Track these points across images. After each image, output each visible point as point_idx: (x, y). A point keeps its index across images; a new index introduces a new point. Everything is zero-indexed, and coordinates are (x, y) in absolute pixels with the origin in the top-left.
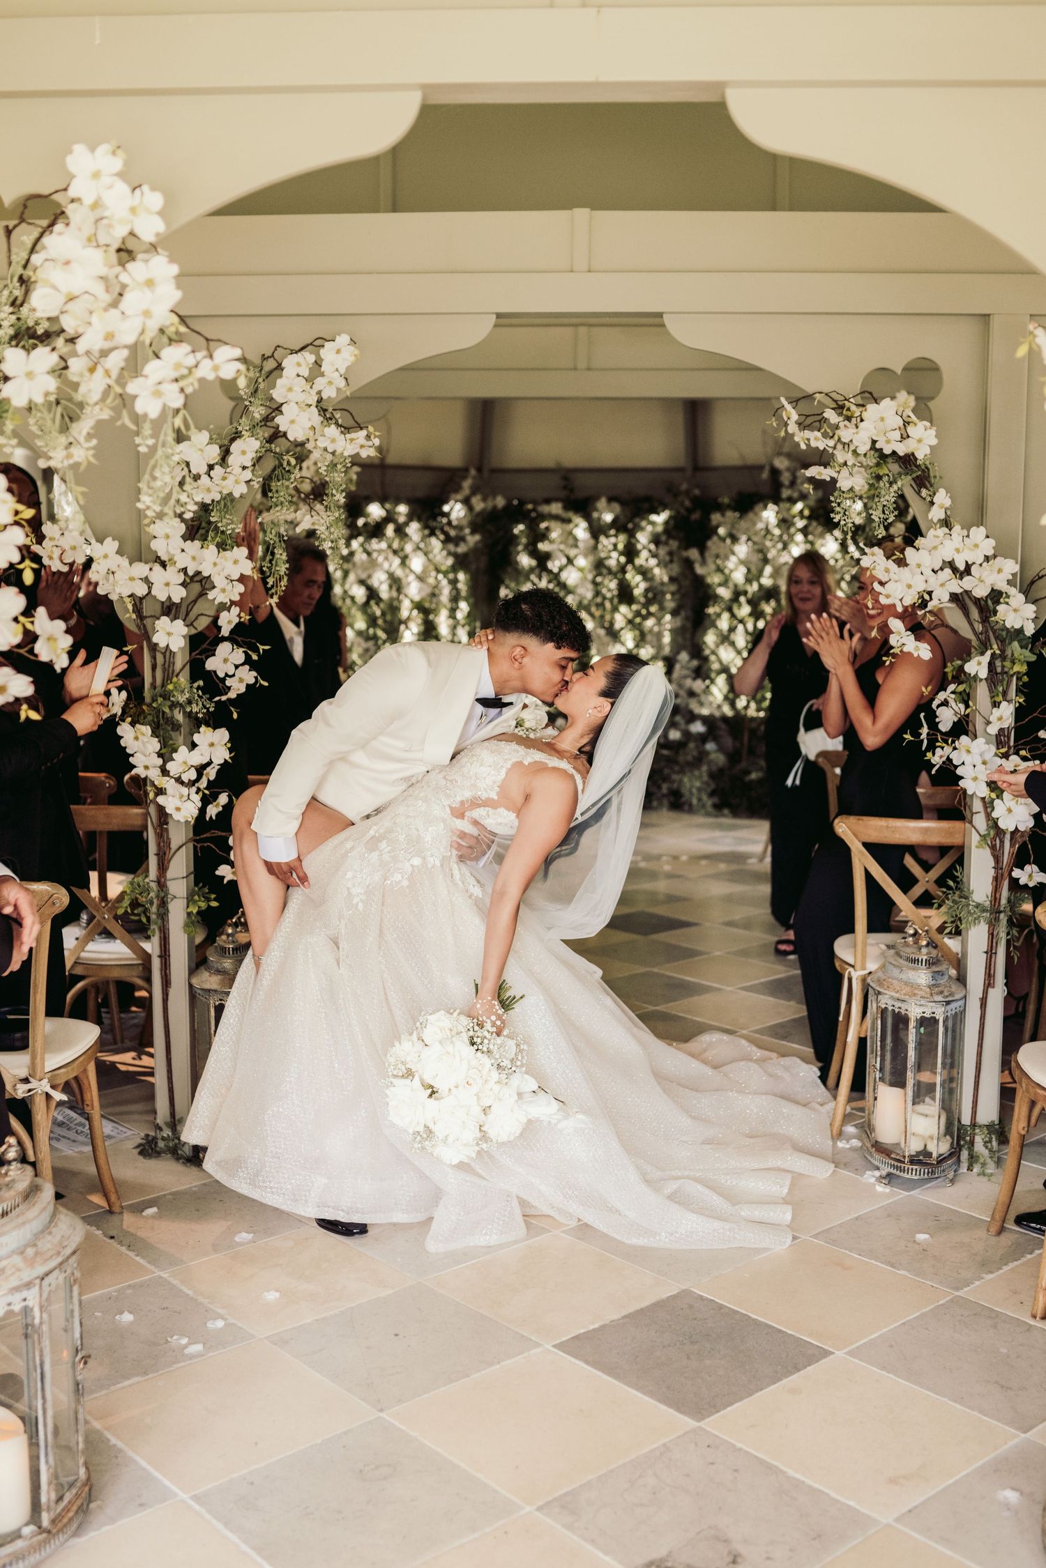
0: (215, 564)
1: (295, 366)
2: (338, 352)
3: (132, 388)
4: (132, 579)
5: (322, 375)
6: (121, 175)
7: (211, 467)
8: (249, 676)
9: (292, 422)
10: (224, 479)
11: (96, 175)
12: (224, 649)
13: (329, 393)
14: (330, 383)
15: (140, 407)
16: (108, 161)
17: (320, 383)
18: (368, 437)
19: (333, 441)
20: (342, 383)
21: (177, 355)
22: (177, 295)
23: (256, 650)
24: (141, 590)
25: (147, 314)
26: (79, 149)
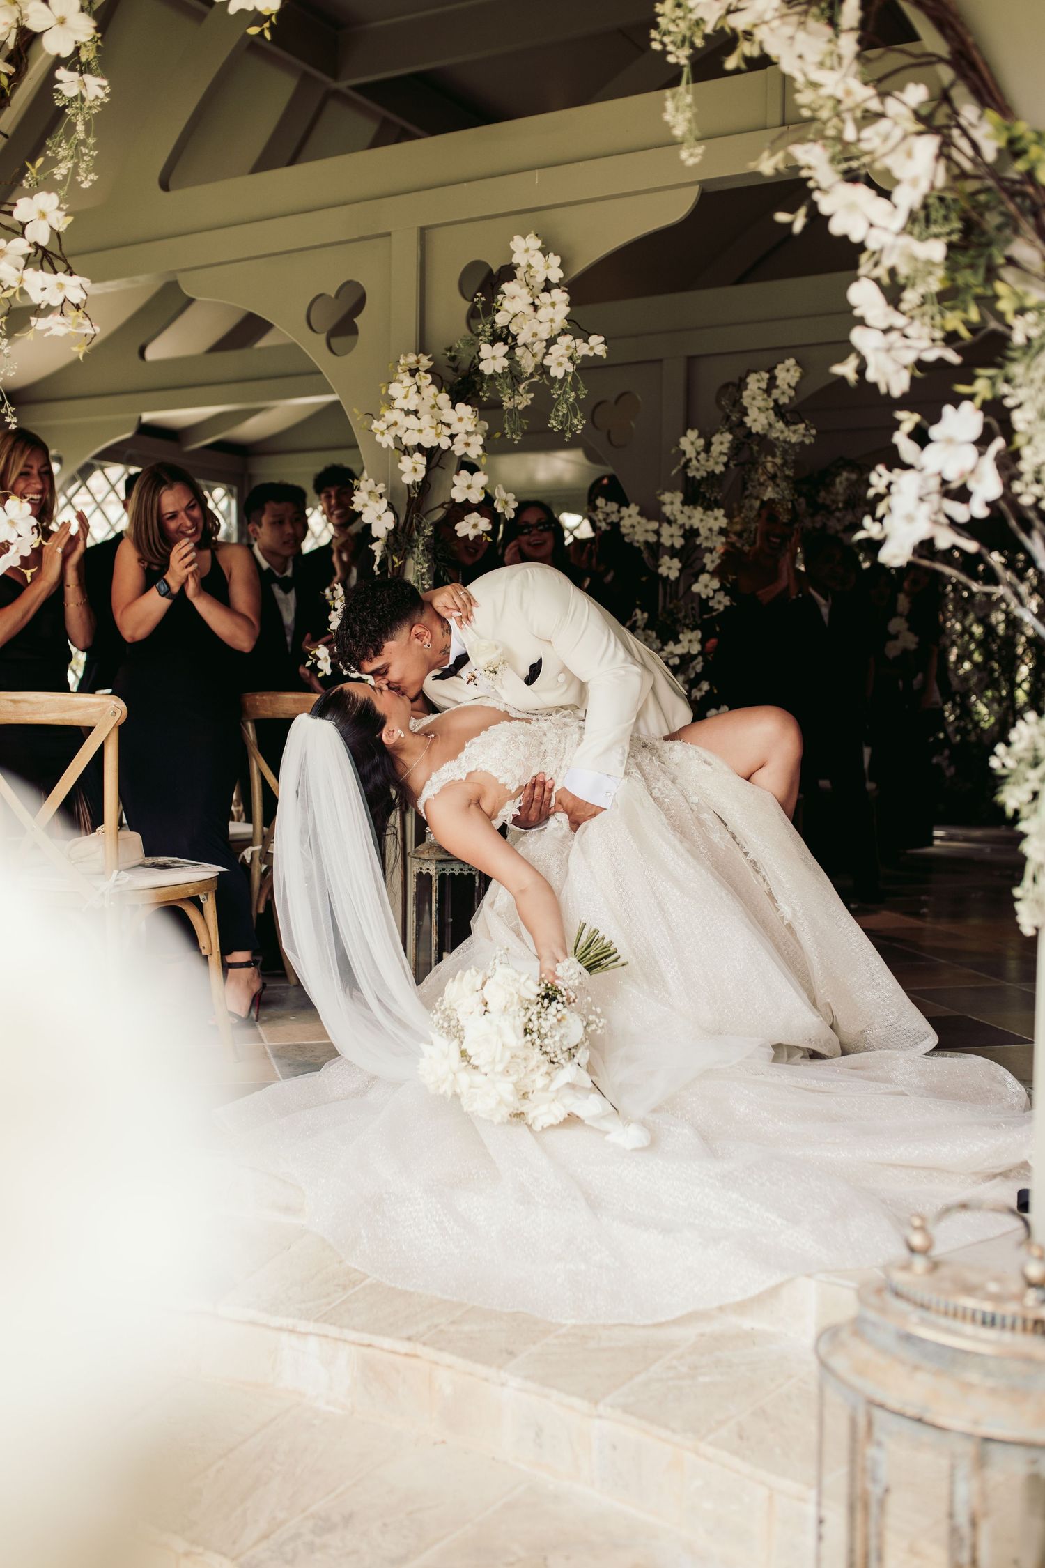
0: (702, 520)
1: (755, 383)
2: (788, 370)
3: (546, 362)
4: (647, 531)
5: (777, 387)
6: (540, 250)
7: (698, 453)
8: (726, 601)
9: (755, 420)
10: (707, 461)
11: (527, 250)
12: (704, 578)
13: (784, 400)
14: (783, 393)
15: (553, 373)
16: (534, 243)
17: (776, 393)
18: (807, 429)
19: (782, 432)
20: (792, 393)
21: (565, 340)
22: (568, 309)
23: (727, 579)
24: (652, 538)
25: (552, 320)
26: (517, 238)
